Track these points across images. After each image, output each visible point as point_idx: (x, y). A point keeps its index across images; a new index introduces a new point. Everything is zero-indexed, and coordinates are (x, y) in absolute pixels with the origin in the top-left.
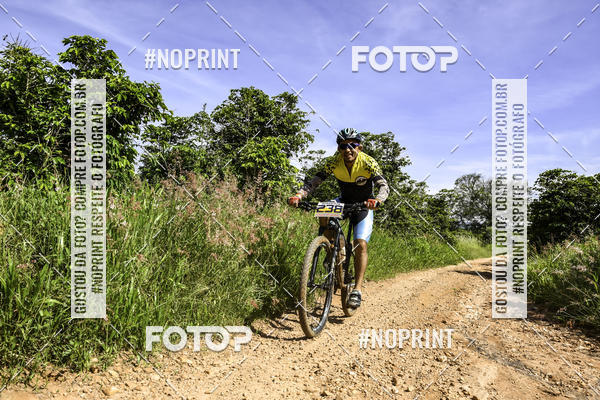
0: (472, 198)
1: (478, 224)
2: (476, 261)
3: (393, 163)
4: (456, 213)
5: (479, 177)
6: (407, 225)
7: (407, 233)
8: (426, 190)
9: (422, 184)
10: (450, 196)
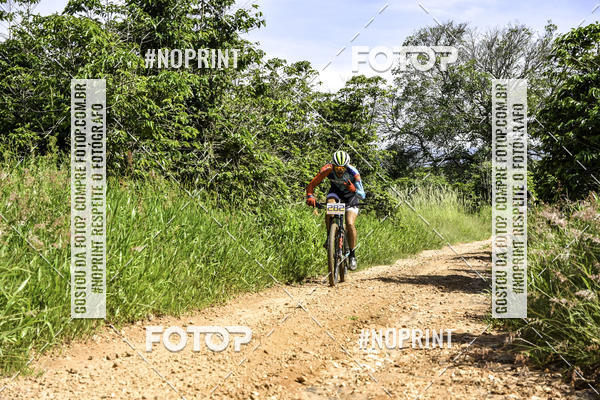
0: (447, 89)
1: (465, 155)
2: (447, 251)
3: (219, 25)
4: (406, 130)
5: (461, 31)
6: (259, 178)
7: (262, 196)
8: (311, 81)
9: (301, 67)
10: (373, 93)
